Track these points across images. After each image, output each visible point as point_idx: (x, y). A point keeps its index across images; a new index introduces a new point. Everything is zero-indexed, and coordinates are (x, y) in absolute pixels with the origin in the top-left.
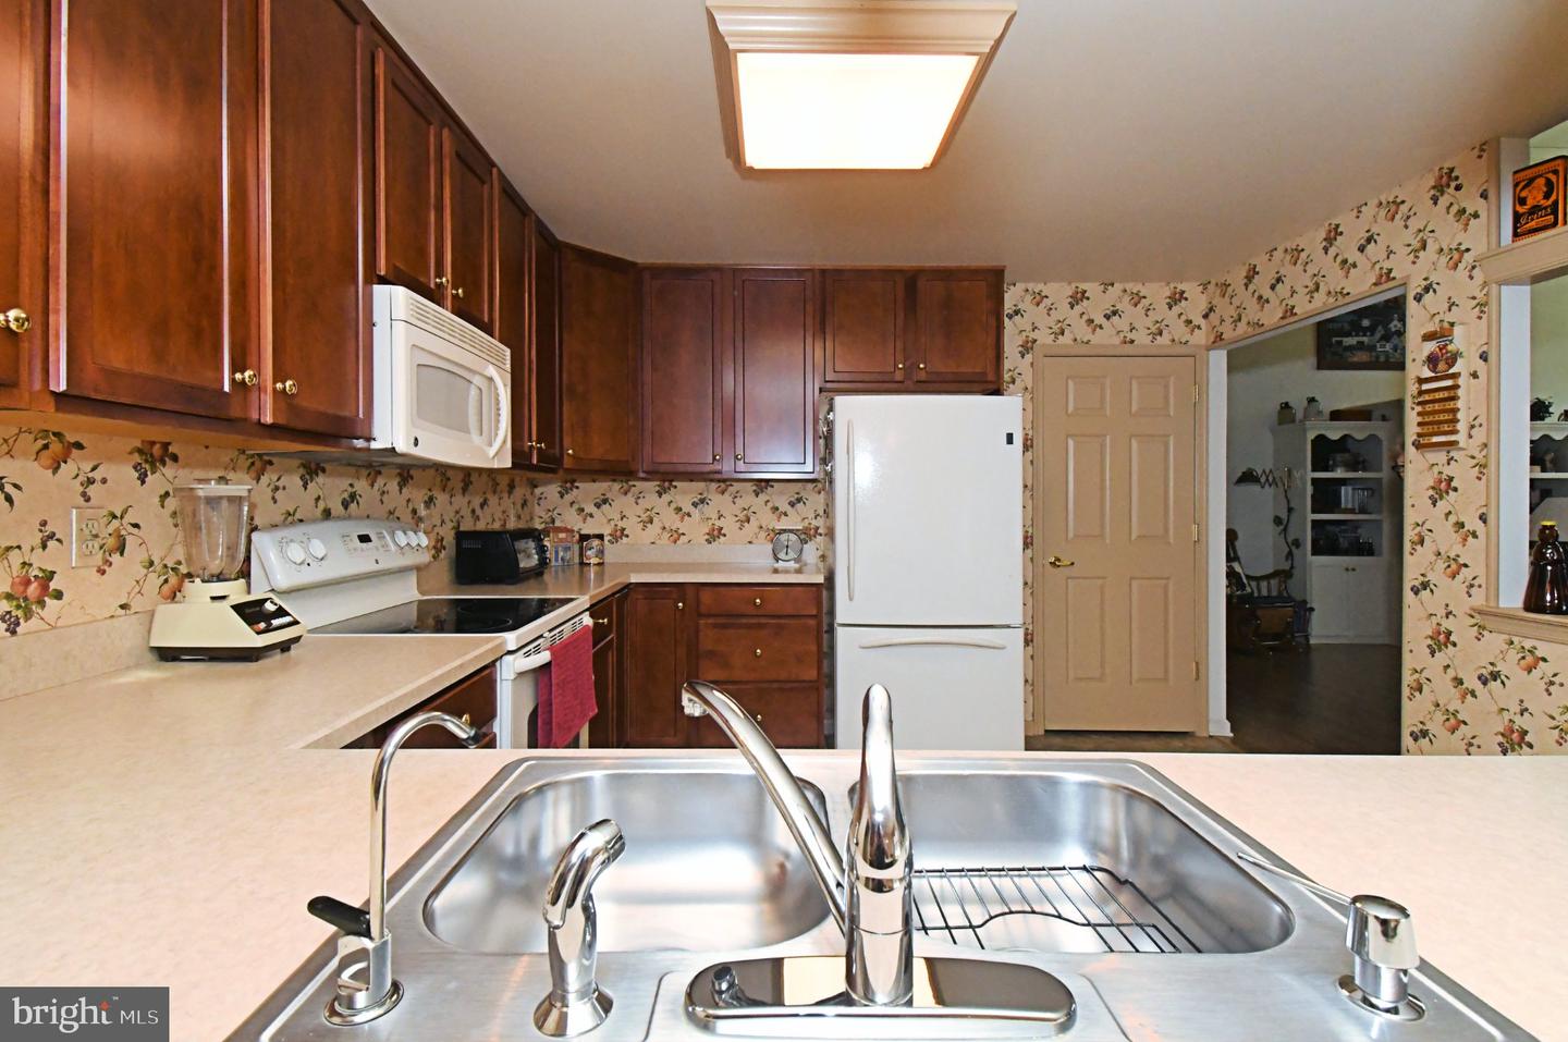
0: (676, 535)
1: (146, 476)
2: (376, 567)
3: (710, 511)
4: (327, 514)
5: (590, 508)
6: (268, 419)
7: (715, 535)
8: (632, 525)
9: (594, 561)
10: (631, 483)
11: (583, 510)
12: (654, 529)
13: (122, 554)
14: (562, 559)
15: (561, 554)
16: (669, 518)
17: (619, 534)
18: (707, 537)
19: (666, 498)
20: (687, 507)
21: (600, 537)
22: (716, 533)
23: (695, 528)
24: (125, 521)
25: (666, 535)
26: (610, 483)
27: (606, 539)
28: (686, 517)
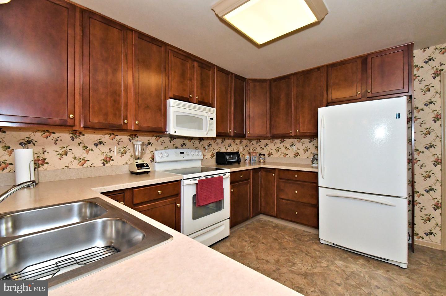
0: (285, 155)
1: (131, 140)
2: (183, 159)
3: (295, 148)
4: (176, 148)
5: (263, 147)
6: (133, 128)
7: (297, 155)
8: (273, 152)
9: (262, 161)
10: (273, 140)
11: (262, 148)
12: (279, 153)
13: (126, 154)
14: (254, 160)
15: (253, 159)
16: (283, 150)
17: (270, 154)
18: (294, 156)
19: (282, 144)
20: (289, 147)
21: (264, 155)
22: (297, 154)
23: (291, 153)
24: (126, 148)
25: (282, 155)
26: (268, 140)
27: (266, 155)
28: (288, 150)
